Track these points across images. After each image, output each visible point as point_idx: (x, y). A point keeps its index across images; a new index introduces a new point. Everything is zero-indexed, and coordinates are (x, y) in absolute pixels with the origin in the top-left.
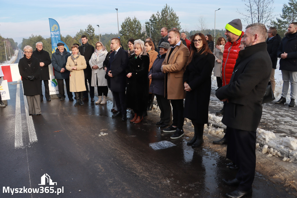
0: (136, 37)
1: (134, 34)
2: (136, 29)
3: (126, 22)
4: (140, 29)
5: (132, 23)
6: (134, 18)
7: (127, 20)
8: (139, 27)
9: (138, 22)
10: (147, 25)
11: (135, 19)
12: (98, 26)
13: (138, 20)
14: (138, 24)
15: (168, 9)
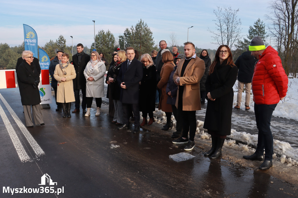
1: (107, 47)
2: (109, 42)
3: (100, 35)
4: (113, 42)
5: (106, 36)
6: (107, 31)
7: (101, 32)
8: (112, 40)
9: (112, 36)
10: (120, 39)
11: (109, 32)
12: (72, 37)
13: (111, 33)
14: (111, 38)
15: (142, 24)
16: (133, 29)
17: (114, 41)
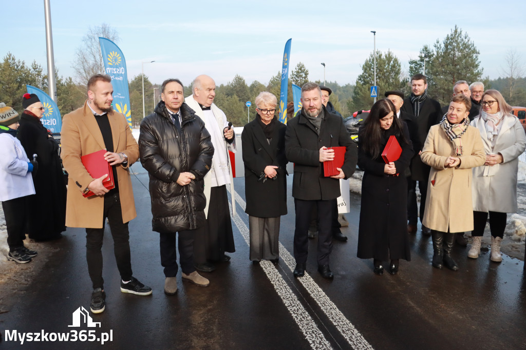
0: (391, 87)
2: (390, 73)
4: (398, 73)
5: (384, 61)
8: (395, 69)
10: (412, 66)
11: (389, 54)
13: (394, 56)
14: (395, 64)
15: (459, 35)
16: (439, 46)
17: (399, 70)
